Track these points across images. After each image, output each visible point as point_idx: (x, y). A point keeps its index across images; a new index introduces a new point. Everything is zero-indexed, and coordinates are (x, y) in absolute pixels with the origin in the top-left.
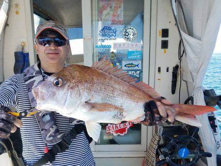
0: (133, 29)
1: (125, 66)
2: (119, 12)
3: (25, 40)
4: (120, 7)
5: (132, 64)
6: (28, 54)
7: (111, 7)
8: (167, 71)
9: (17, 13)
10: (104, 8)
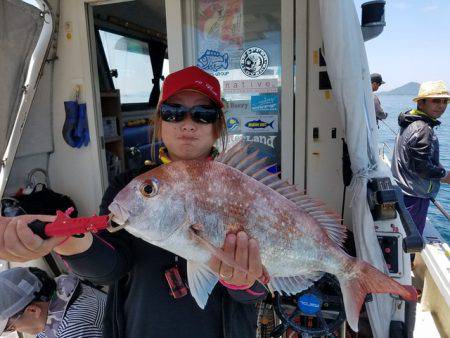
0: (259, 53)
1: (247, 125)
2: (235, 21)
3: (80, 82)
4: (237, 10)
5: (259, 121)
6: (84, 106)
7: (220, 12)
8: (334, 136)
9: (69, 37)
10: (208, 15)
